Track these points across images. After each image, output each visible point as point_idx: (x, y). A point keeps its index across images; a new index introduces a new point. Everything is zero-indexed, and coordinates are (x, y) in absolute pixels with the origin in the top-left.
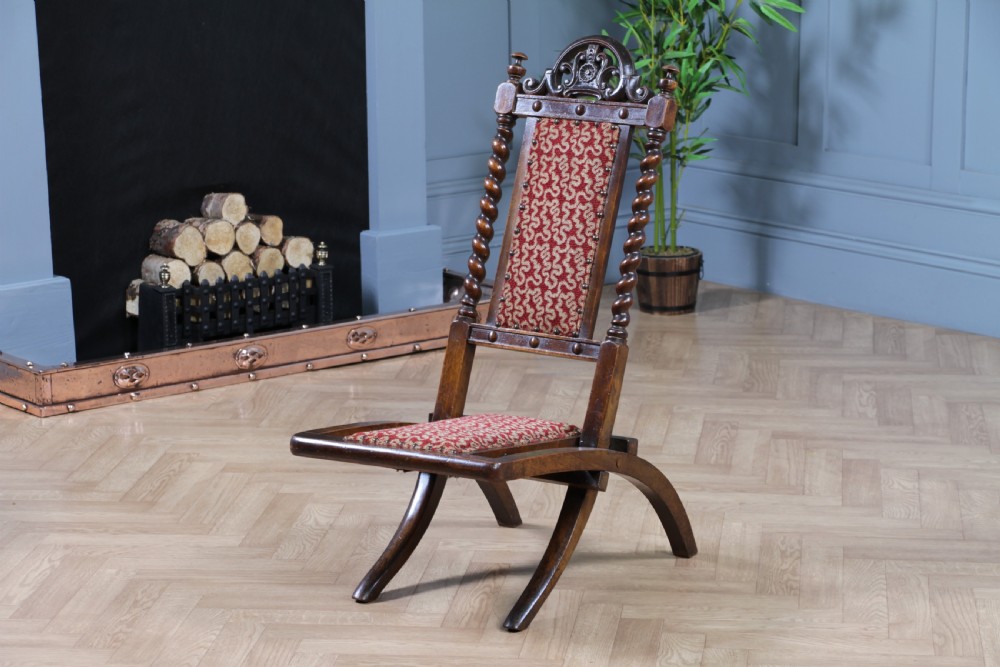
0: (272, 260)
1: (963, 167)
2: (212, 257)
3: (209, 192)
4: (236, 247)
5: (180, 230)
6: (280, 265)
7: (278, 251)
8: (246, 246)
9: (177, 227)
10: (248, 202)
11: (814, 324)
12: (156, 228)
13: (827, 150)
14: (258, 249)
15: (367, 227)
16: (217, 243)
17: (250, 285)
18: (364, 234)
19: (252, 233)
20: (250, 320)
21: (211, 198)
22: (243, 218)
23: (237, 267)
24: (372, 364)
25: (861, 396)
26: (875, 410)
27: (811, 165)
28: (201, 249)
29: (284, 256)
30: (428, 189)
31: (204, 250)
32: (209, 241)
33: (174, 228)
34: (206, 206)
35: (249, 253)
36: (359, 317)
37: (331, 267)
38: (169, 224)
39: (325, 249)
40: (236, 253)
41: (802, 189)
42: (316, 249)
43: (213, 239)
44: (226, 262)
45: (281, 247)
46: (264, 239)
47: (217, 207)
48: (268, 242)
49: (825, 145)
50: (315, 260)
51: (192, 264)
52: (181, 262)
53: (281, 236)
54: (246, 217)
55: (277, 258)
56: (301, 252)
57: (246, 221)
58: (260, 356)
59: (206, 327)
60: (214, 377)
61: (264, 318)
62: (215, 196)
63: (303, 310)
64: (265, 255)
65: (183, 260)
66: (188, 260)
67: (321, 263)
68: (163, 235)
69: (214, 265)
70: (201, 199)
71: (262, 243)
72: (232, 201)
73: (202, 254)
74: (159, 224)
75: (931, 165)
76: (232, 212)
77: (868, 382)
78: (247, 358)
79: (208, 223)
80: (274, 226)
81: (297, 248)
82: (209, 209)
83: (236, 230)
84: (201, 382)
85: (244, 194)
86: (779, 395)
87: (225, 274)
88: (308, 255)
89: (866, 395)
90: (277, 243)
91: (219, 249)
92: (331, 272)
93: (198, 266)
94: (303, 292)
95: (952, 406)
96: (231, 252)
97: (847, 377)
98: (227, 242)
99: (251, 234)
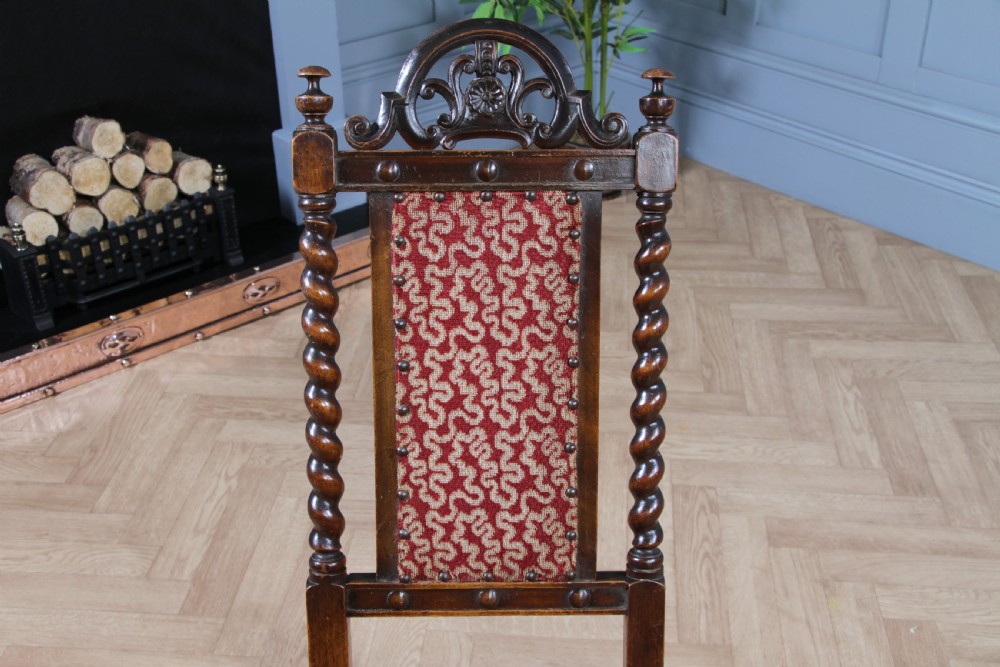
0: (162, 191)
1: (920, 64)
2: (84, 200)
3: (81, 116)
4: (114, 183)
5: (37, 175)
6: (172, 194)
7: (169, 180)
8: (127, 179)
9: (33, 172)
10: (125, 129)
11: (747, 220)
12: (15, 167)
13: (758, 24)
14: (143, 179)
15: (279, 126)
16: (87, 184)
17: (132, 228)
18: (276, 135)
19: (133, 164)
20: (139, 265)
21: (81, 124)
22: (120, 148)
23: (119, 208)
24: (276, 318)
25: (846, 401)
26: (875, 444)
27: (740, 38)
28: (67, 194)
29: (177, 184)
30: (343, 76)
31: (72, 194)
32: (78, 183)
33: (30, 172)
34: (78, 134)
35: (132, 186)
36: (257, 269)
37: (233, 191)
38: (28, 162)
39: (223, 174)
40: (116, 192)
41: (730, 61)
42: (214, 173)
43: (82, 180)
44: (102, 204)
45: (171, 175)
46: (150, 169)
47: (88, 137)
48: (156, 171)
49: (756, 19)
50: (214, 184)
51: (58, 212)
52: (44, 213)
53: (170, 162)
54: (124, 147)
55: (168, 187)
56: (197, 176)
57: (123, 152)
58: (133, 339)
59: (83, 283)
60: (74, 374)
61: (156, 259)
62: (86, 121)
63: (204, 240)
64: (153, 187)
65: (46, 211)
66: (51, 210)
67: (221, 188)
68: (20, 179)
69: (88, 210)
70: (72, 124)
71: (147, 173)
72: (104, 132)
73: (69, 199)
74: (19, 161)
75: (880, 56)
76: (105, 144)
77: (843, 362)
78: (116, 345)
79: (75, 161)
80: (160, 153)
81: (192, 172)
82: (80, 138)
83: (111, 165)
84: (58, 386)
85: (118, 119)
86: (750, 403)
87: (104, 216)
88: (206, 178)
89: (851, 397)
90: (167, 170)
91: (92, 190)
92: (231, 197)
93: (67, 214)
94: (202, 221)
95: (962, 428)
96: (109, 189)
97: (818, 348)
98: (101, 179)
99: (132, 167)
